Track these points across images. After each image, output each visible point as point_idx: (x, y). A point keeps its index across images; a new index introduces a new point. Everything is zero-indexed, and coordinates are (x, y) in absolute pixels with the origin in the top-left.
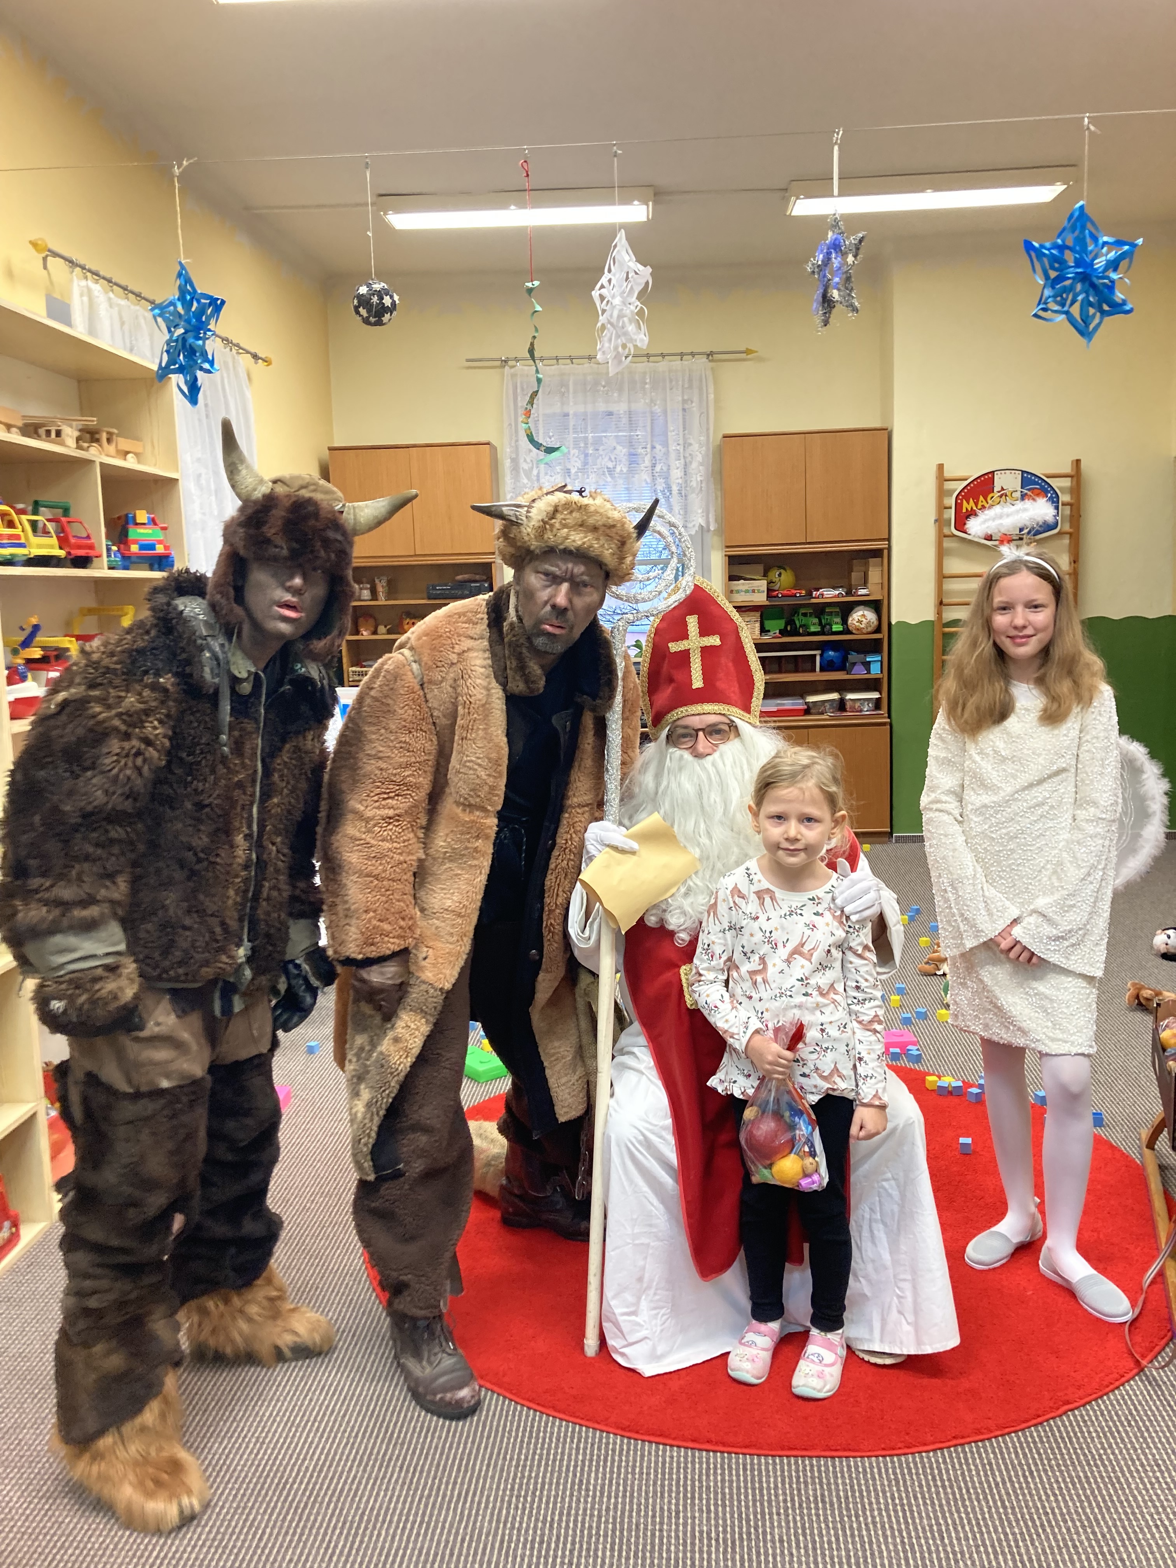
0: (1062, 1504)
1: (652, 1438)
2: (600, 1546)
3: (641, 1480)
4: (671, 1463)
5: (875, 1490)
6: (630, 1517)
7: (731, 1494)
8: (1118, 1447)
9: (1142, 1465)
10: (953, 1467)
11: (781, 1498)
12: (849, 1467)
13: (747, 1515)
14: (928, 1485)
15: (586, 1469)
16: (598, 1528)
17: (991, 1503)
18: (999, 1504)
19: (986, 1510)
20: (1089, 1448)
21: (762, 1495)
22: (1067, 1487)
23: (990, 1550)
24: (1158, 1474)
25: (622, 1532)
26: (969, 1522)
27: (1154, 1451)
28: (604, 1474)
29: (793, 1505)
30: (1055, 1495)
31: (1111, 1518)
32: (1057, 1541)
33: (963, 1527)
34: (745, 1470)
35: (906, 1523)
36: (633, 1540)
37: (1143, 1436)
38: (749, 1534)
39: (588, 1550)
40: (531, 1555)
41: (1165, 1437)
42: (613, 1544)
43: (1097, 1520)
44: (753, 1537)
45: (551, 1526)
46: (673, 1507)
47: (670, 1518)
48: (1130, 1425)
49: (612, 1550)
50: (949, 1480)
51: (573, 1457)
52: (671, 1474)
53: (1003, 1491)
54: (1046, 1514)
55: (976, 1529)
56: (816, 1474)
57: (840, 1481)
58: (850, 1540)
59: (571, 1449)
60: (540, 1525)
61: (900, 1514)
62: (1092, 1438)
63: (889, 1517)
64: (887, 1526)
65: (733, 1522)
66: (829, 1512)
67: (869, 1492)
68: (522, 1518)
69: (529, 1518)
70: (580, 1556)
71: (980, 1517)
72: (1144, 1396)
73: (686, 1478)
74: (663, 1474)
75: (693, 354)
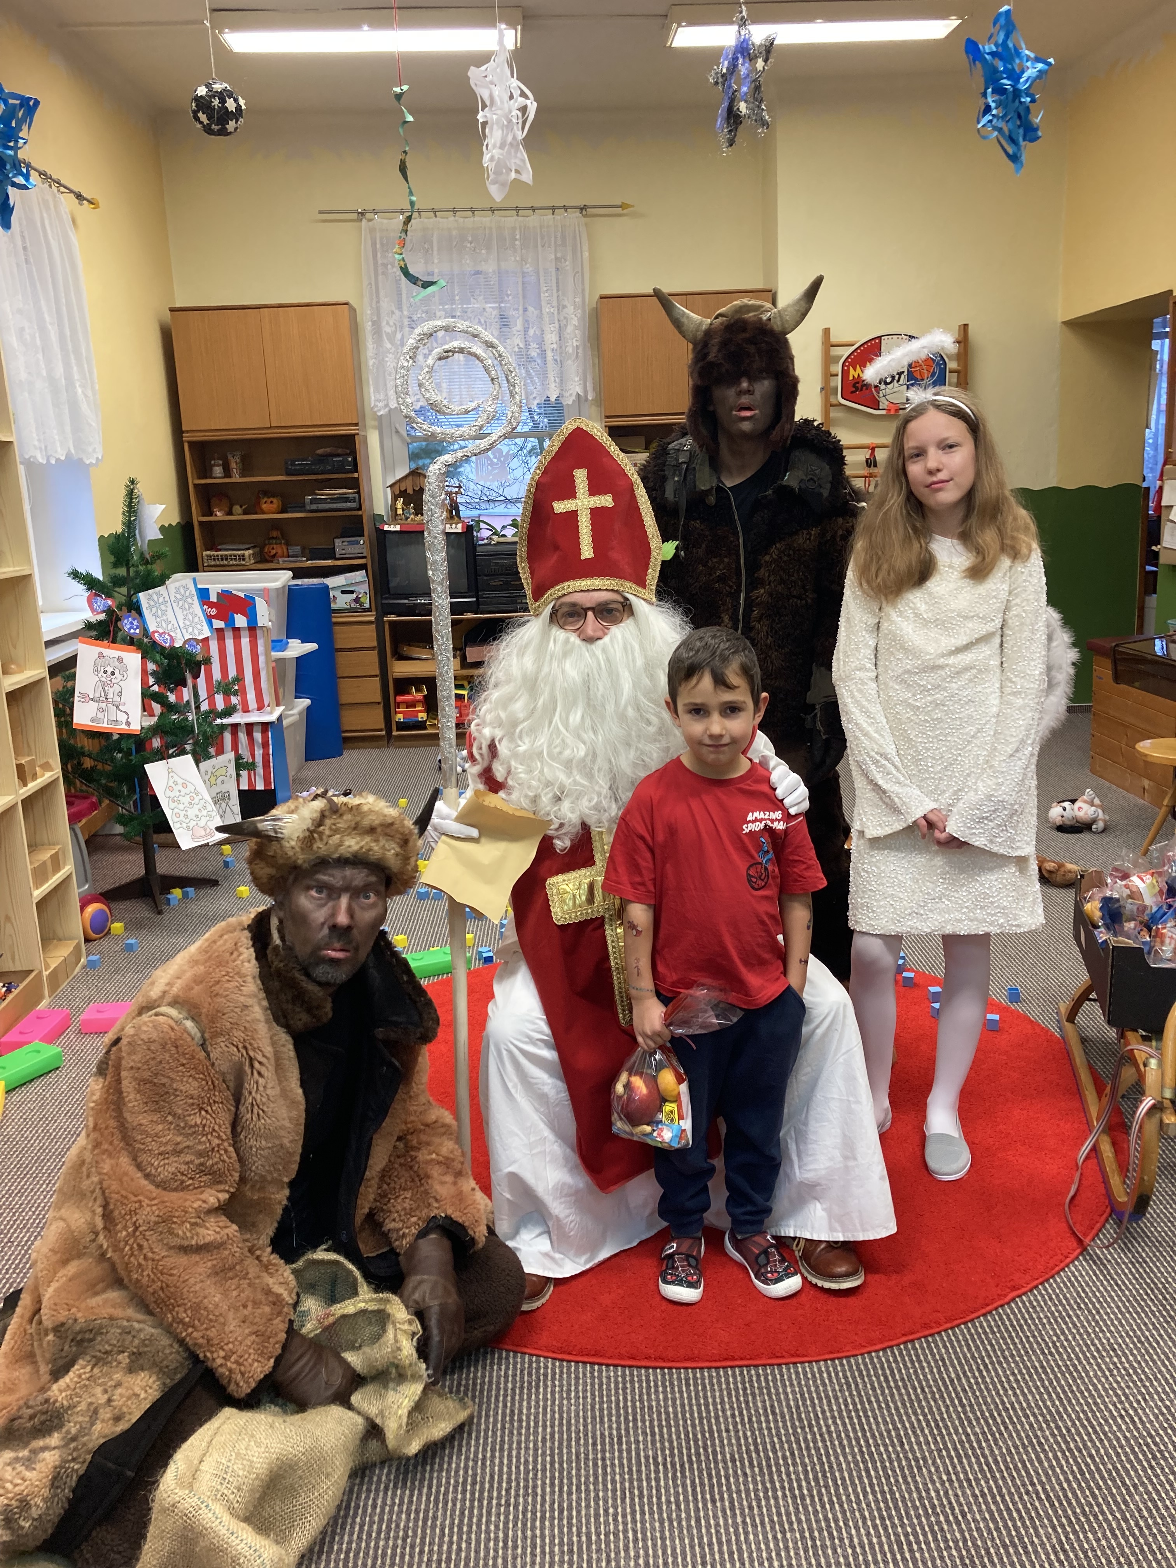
0: (1021, 1398)
1: (586, 1359)
2: (539, 1482)
3: (577, 1405)
4: (608, 1385)
5: (827, 1396)
6: (569, 1446)
7: (675, 1413)
8: (1072, 1333)
9: (1098, 1350)
10: (905, 1365)
11: (729, 1413)
12: (797, 1373)
13: (695, 1435)
14: (881, 1387)
15: (517, 1397)
16: (535, 1461)
17: (949, 1403)
18: (956, 1402)
19: (943, 1410)
20: (1041, 1335)
21: (708, 1412)
22: (1024, 1379)
23: (953, 1453)
24: (1115, 1359)
25: (561, 1464)
26: (928, 1425)
28: (537, 1402)
29: (742, 1420)
30: (1012, 1388)
31: (1074, 1410)
32: (1021, 1439)
33: (922, 1430)
34: (688, 1385)
35: (863, 1430)
36: (574, 1472)
37: (1094, 1319)
38: (698, 1454)
39: (526, 1487)
40: (464, 1500)
41: (1117, 1318)
42: (553, 1478)
43: (1059, 1413)
44: (703, 1458)
45: (484, 1464)
46: (615, 1432)
47: (612, 1445)
48: (1080, 1308)
49: (552, 1485)
50: (902, 1379)
51: (502, 1386)
52: (609, 1396)
53: (959, 1388)
54: (1006, 1410)
55: (935, 1431)
56: (764, 1384)
57: (789, 1390)
58: (805, 1453)
59: (499, 1377)
60: (471, 1464)
61: (856, 1421)
62: (1043, 1325)
63: (844, 1424)
64: (843, 1435)
65: (680, 1444)
66: (780, 1424)
70: (517, 1495)
71: (938, 1418)
72: (1090, 1277)
73: (625, 1399)
74: (601, 1396)
75: (565, 208)
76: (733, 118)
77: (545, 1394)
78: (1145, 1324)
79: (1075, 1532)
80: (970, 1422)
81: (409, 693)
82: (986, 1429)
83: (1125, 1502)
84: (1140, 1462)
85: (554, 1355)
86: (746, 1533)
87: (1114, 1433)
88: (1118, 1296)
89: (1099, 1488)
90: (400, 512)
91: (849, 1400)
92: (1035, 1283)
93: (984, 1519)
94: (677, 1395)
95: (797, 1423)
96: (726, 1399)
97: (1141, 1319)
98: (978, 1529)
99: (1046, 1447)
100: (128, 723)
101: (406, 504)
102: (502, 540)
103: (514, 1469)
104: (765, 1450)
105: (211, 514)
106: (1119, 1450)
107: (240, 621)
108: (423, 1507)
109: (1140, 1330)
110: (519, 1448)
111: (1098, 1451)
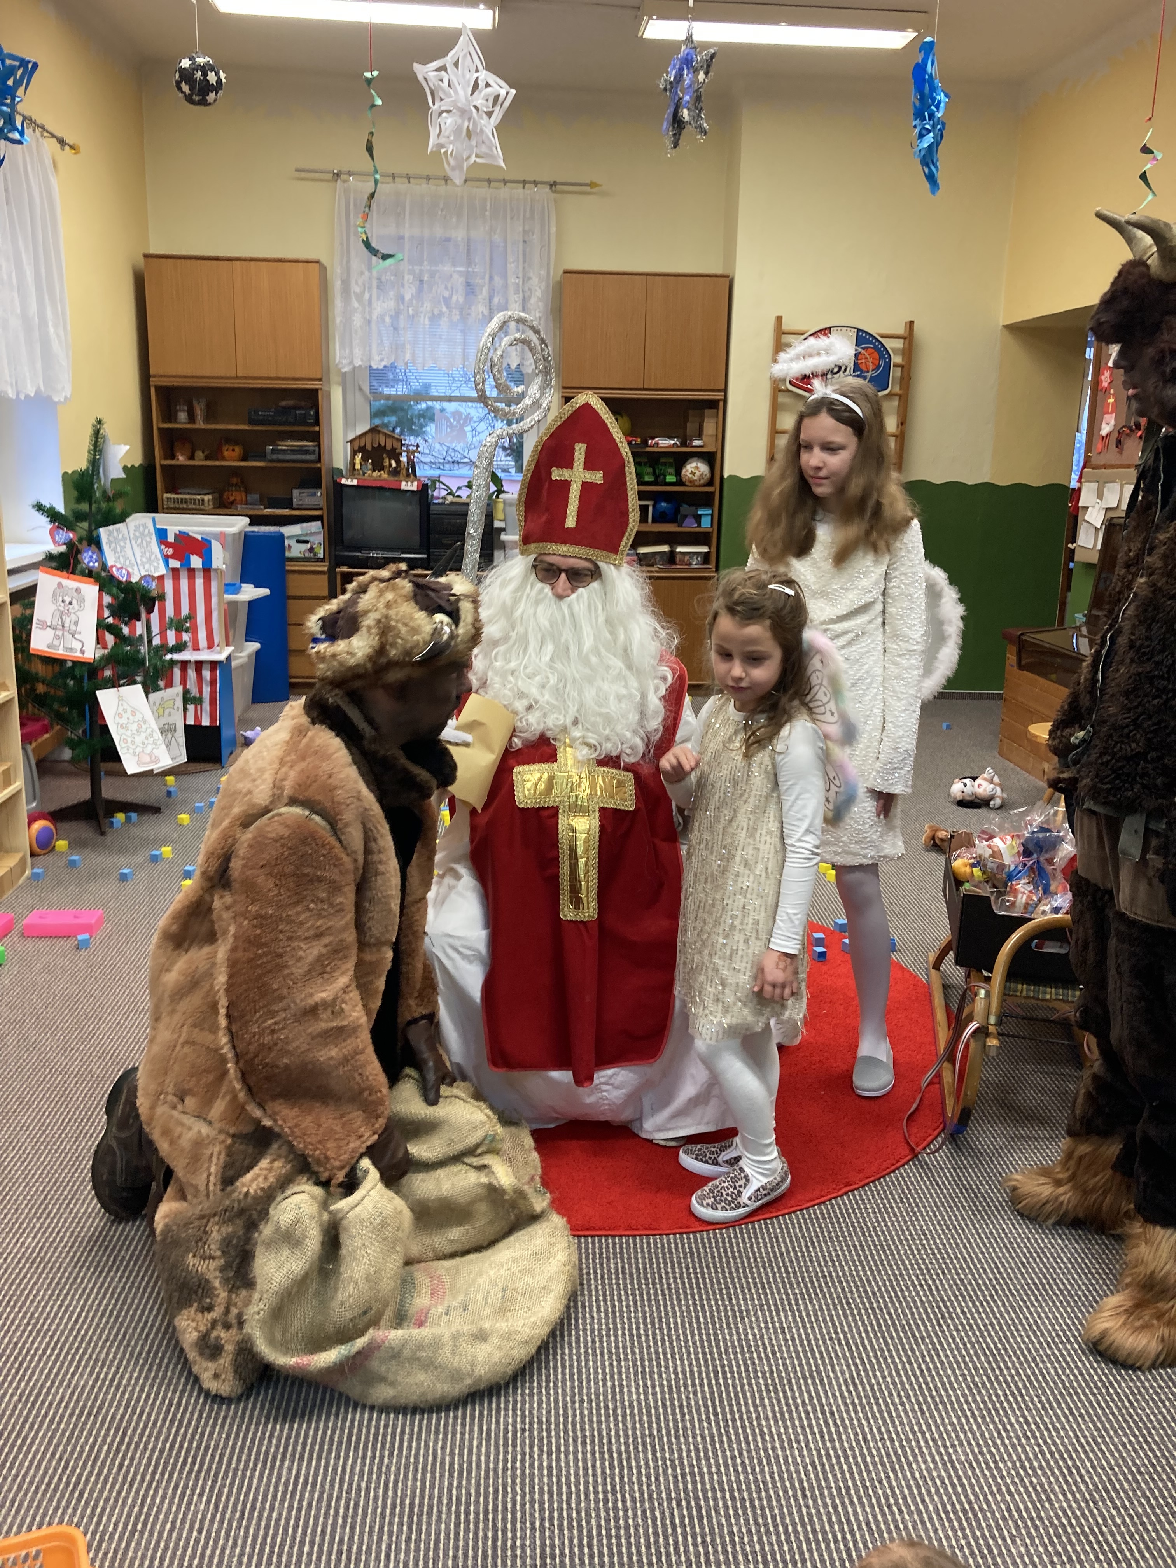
0: (839, 1269)
5: (672, 1262)
8: (891, 1221)
9: (911, 1235)
12: (649, 1243)
14: (720, 1257)
17: (776, 1270)
18: (783, 1270)
19: (771, 1275)
20: (865, 1222)
22: (844, 1255)
23: (773, 1308)
24: (925, 1242)
26: (755, 1285)
30: (833, 1261)
31: (882, 1279)
32: (832, 1299)
33: (750, 1290)
35: (699, 1288)
37: (913, 1211)
41: (933, 1211)
43: (868, 1280)
48: (902, 1202)
50: (739, 1251)
53: (787, 1260)
54: (824, 1277)
55: (761, 1291)
56: (618, 1250)
57: (640, 1256)
58: (646, 1304)
61: (694, 1281)
62: (868, 1214)
63: (683, 1283)
64: (681, 1291)
66: (628, 1281)
67: (665, 1263)
71: (765, 1281)
72: (916, 1178)
75: (535, 183)
76: (677, 123)
78: (956, 1217)
79: (865, 1370)
80: (791, 1285)
82: (804, 1291)
83: (912, 1349)
84: (930, 1320)
86: (587, 1361)
87: (912, 1298)
88: (937, 1194)
89: (892, 1338)
90: (358, 467)
91: (691, 1266)
92: (868, 1180)
93: (791, 1357)
98: (784, 1365)
100: (82, 652)
101: (364, 459)
102: (456, 500)
104: (612, 1300)
105: (173, 457)
107: (196, 562)
111: (896, 1310)
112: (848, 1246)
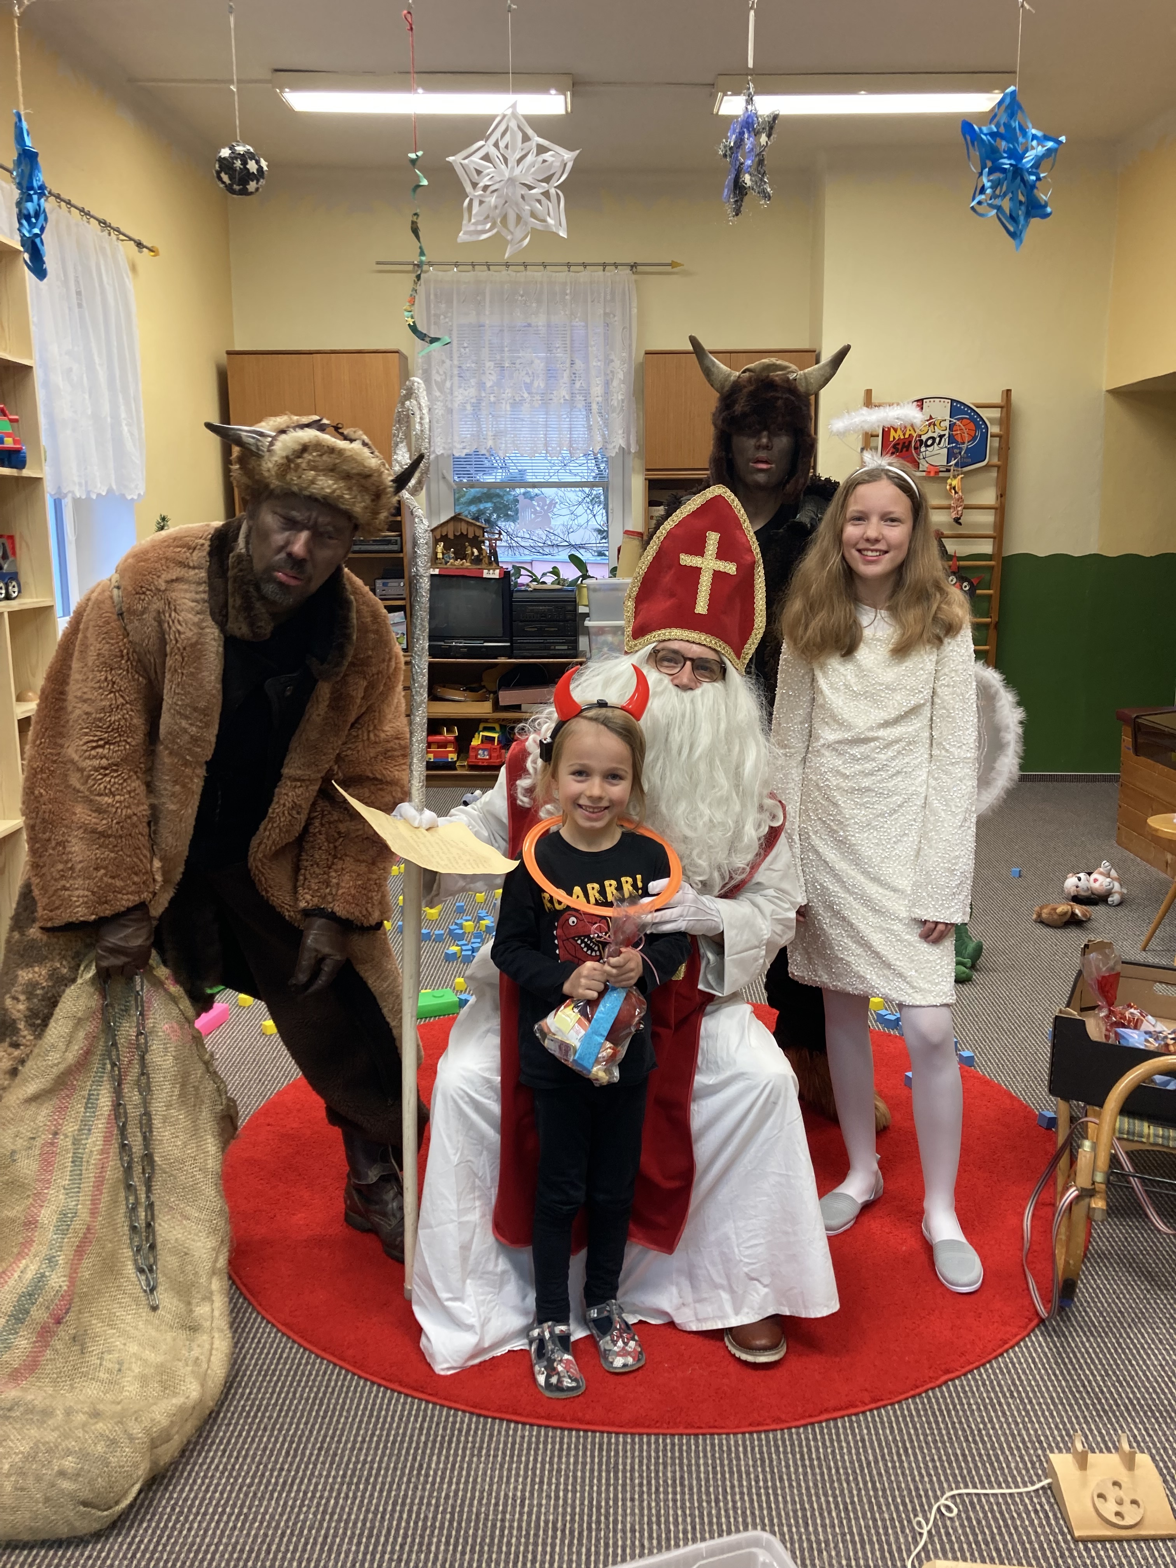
2: (435, 1540)
3: (486, 1464)
4: (521, 1445)
5: (739, 1472)
6: (471, 1505)
7: (583, 1478)
8: (999, 1421)
10: (824, 1444)
11: (637, 1481)
12: (713, 1445)
13: (599, 1502)
14: (796, 1464)
15: (428, 1451)
16: (434, 1518)
17: (861, 1485)
18: (870, 1485)
19: (855, 1492)
20: (968, 1422)
21: (616, 1478)
22: (942, 1466)
23: (857, 1538)
24: (1040, 1452)
25: (459, 1523)
26: (836, 1505)
27: (1037, 1426)
28: (447, 1457)
29: (649, 1489)
30: (929, 1475)
33: (830, 1513)
34: (601, 1449)
35: (769, 1508)
36: (471, 1532)
37: (1025, 1409)
38: (598, 1522)
40: (357, 1552)
41: (1049, 1409)
42: (449, 1536)
44: (603, 1526)
45: (383, 1518)
46: (519, 1494)
47: (514, 1507)
48: (1012, 1396)
49: (447, 1543)
50: (819, 1458)
51: (415, 1439)
52: (520, 1456)
53: (875, 1472)
54: (919, 1496)
55: (843, 1515)
56: (677, 1454)
57: (702, 1461)
58: (707, 1528)
59: (413, 1429)
60: (370, 1516)
61: (764, 1498)
62: (972, 1411)
63: (751, 1501)
64: (748, 1512)
65: (582, 1510)
66: (687, 1497)
67: (731, 1473)
68: (351, 1509)
69: (359, 1509)
70: (411, 1551)
71: (848, 1501)
72: (1028, 1364)
73: (535, 1460)
74: (512, 1456)
75: (616, 265)
76: (739, 189)
77: (457, 1449)
78: (1077, 1417)
80: (880, 1507)
81: (441, 734)
82: (895, 1516)
85: (472, 1410)
87: (1025, 1528)
88: (1054, 1386)
90: (440, 556)
91: (761, 1477)
92: (971, 1367)
94: (588, 1460)
95: (704, 1497)
96: (637, 1467)
97: (1073, 1411)
99: (953, 1538)
101: (446, 548)
102: (540, 586)
103: (412, 1524)
104: (667, 1522)
106: (1028, 1546)
108: (315, 1556)
109: (1071, 1423)
110: (421, 1503)
111: (1005, 1545)
112: (947, 1454)
